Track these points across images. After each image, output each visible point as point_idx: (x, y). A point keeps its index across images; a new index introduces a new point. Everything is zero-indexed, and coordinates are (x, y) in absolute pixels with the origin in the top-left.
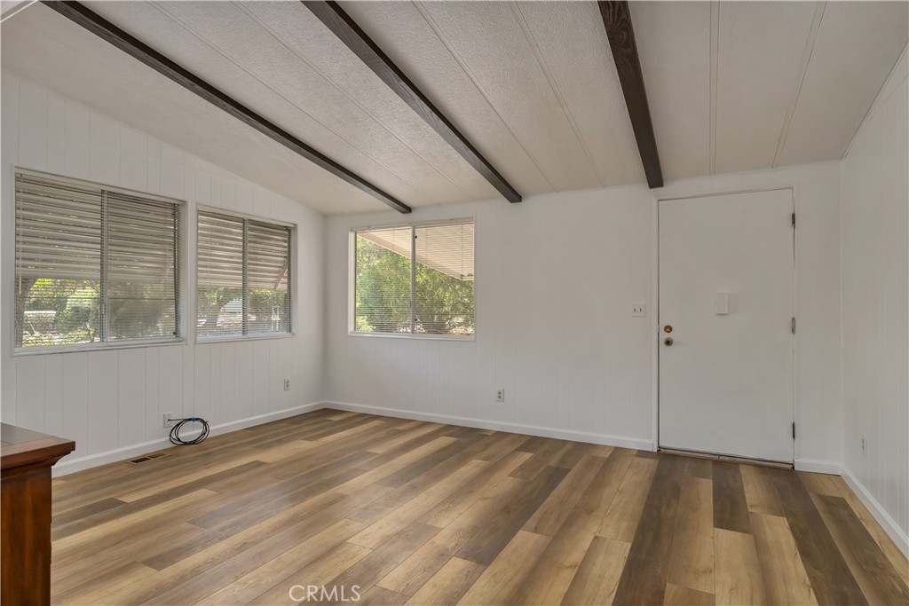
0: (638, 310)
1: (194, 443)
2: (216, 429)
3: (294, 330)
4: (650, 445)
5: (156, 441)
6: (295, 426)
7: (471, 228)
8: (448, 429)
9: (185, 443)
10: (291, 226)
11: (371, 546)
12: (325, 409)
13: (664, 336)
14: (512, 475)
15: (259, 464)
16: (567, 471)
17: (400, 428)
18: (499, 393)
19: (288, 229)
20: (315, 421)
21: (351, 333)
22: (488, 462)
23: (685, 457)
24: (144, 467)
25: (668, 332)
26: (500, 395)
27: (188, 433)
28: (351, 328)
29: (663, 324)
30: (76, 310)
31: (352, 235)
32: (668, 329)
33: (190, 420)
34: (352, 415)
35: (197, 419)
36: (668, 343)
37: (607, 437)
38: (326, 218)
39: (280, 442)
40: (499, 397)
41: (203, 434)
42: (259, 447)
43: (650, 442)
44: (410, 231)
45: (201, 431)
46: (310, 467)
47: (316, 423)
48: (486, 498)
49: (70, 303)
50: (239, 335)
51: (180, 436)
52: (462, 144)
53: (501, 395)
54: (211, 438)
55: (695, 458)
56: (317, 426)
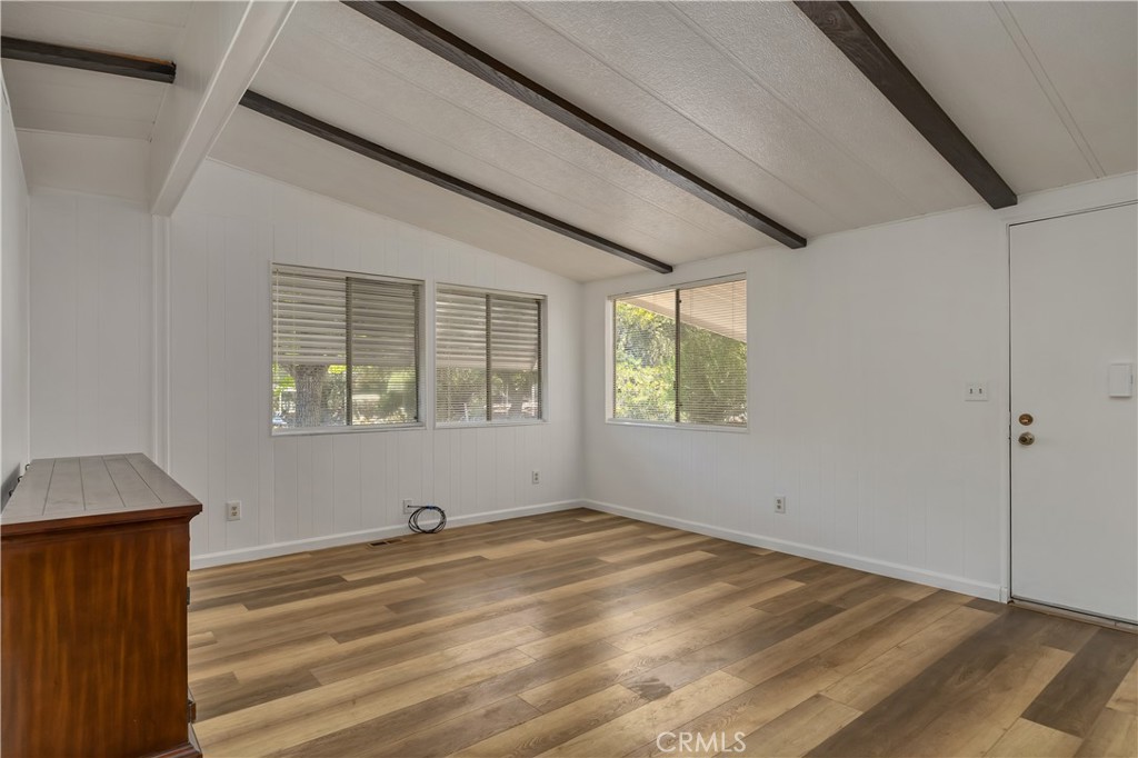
0: (976, 391)
1: (432, 532)
2: (453, 520)
3: (544, 416)
4: (997, 592)
5: (396, 527)
6: (539, 525)
7: (742, 286)
8: (714, 544)
9: (424, 532)
10: (541, 298)
11: (536, 657)
12: (583, 508)
13: (1019, 430)
14: (756, 606)
15: (480, 559)
16: (840, 610)
17: (653, 536)
18: (779, 501)
19: (538, 302)
20: (561, 521)
21: (610, 420)
22: (735, 587)
23: (1052, 617)
24: (379, 550)
25: (1025, 424)
26: (779, 504)
27: (428, 521)
28: (609, 415)
29: (1017, 412)
30: (393, 394)
31: (609, 304)
32: (1027, 420)
33: (427, 508)
34: (608, 517)
35: (434, 508)
36: (1025, 440)
37: (927, 574)
38: (582, 283)
39: (514, 539)
40: (779, 507)
41: (442, 523)
42: (488, 543)
43: (996, 587)
44: (674, 294)
45: (438, 521)
46: (529, 567)
47: (560, 524)
48: (703, 629)
49: (390, 387)
50: (484, 421)
51: (419, 524)
52: (692, 184)
53: (782, 505)
54: (450, 530)
55: (1063, 618)
56: (559, 527)
